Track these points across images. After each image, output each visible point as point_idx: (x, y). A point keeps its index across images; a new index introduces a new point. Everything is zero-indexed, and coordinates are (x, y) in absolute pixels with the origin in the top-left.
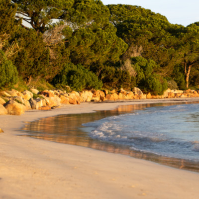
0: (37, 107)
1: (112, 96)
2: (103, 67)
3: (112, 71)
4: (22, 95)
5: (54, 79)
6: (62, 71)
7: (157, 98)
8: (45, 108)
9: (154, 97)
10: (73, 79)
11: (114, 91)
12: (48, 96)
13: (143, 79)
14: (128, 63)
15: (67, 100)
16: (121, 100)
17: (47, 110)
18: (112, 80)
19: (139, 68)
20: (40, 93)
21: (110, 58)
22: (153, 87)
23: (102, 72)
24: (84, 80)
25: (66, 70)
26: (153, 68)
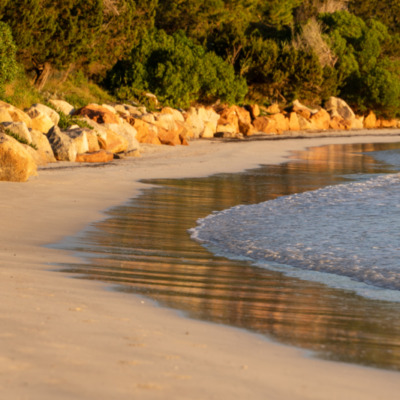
0: (73, 154)
1: (271, 121)
2: (245, 41)
3: (270, 53)
4: (25, 120)
5: (109, 73)
6: (134, 51)
7: (391, 127)
8: (94, 158)
9: (386, 123)
10: (164, 74)
11: (275, 107)
12: (101, 121)
13: (354, 74)
14: (312, 32)
15: (151, 134)
16: (296, 134)
17: (104, 164)
18: (271, 75)
19: (342, 43)
20: (75, 113)
21: (267, 13)
22: (381, 96)
23: (241, 55)
24: (196, 78)
25: (145, 49)
26: (383, 43)
